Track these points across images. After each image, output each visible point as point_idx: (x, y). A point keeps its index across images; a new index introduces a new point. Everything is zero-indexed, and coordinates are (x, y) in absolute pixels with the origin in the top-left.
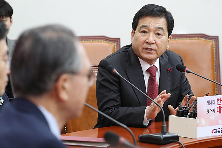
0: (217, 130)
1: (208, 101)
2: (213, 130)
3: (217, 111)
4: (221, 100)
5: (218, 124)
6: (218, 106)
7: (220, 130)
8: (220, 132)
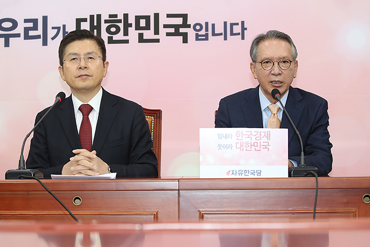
0: (237, 171)
1: (219, 134)
2: (229, 171)
3: (236, 148)
4: (242, 134)
5: (239, 164)
6: (239, 141)
7: (243, 172)
8: (243, 175)
